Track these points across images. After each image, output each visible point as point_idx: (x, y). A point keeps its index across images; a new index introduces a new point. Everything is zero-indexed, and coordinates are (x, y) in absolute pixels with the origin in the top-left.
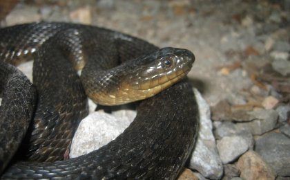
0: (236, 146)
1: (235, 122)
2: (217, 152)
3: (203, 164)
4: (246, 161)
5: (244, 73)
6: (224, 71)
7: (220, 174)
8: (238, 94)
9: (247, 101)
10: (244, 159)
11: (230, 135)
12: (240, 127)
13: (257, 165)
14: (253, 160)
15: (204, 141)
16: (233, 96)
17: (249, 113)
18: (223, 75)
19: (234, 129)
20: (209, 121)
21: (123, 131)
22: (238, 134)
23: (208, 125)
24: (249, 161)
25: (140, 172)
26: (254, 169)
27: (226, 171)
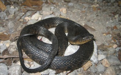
0: (102, 57)
1: (103, 51)
2: (97, 58)
3: (93, 60)
4: (104, 61)
5: (111, 35)
6: (104, 34)
7: (97, 63)
8: (107, 42)
9: (109, 45)
10: (104, 60)
11: (101, 54)
12: (105, 52)
13: (106, 62)
14: (106, 61)
15: (94, 55)
16: (106, 42)
17: (108, 49)
18: (104, 36)
19: (103, 52)
20: (96, 50)
21: (76, 51)
22: (103, 54)
23: (96, 51)
24: (105, 61)
25: (80, 60)
26: (105, 63)
27: (99, 62)
